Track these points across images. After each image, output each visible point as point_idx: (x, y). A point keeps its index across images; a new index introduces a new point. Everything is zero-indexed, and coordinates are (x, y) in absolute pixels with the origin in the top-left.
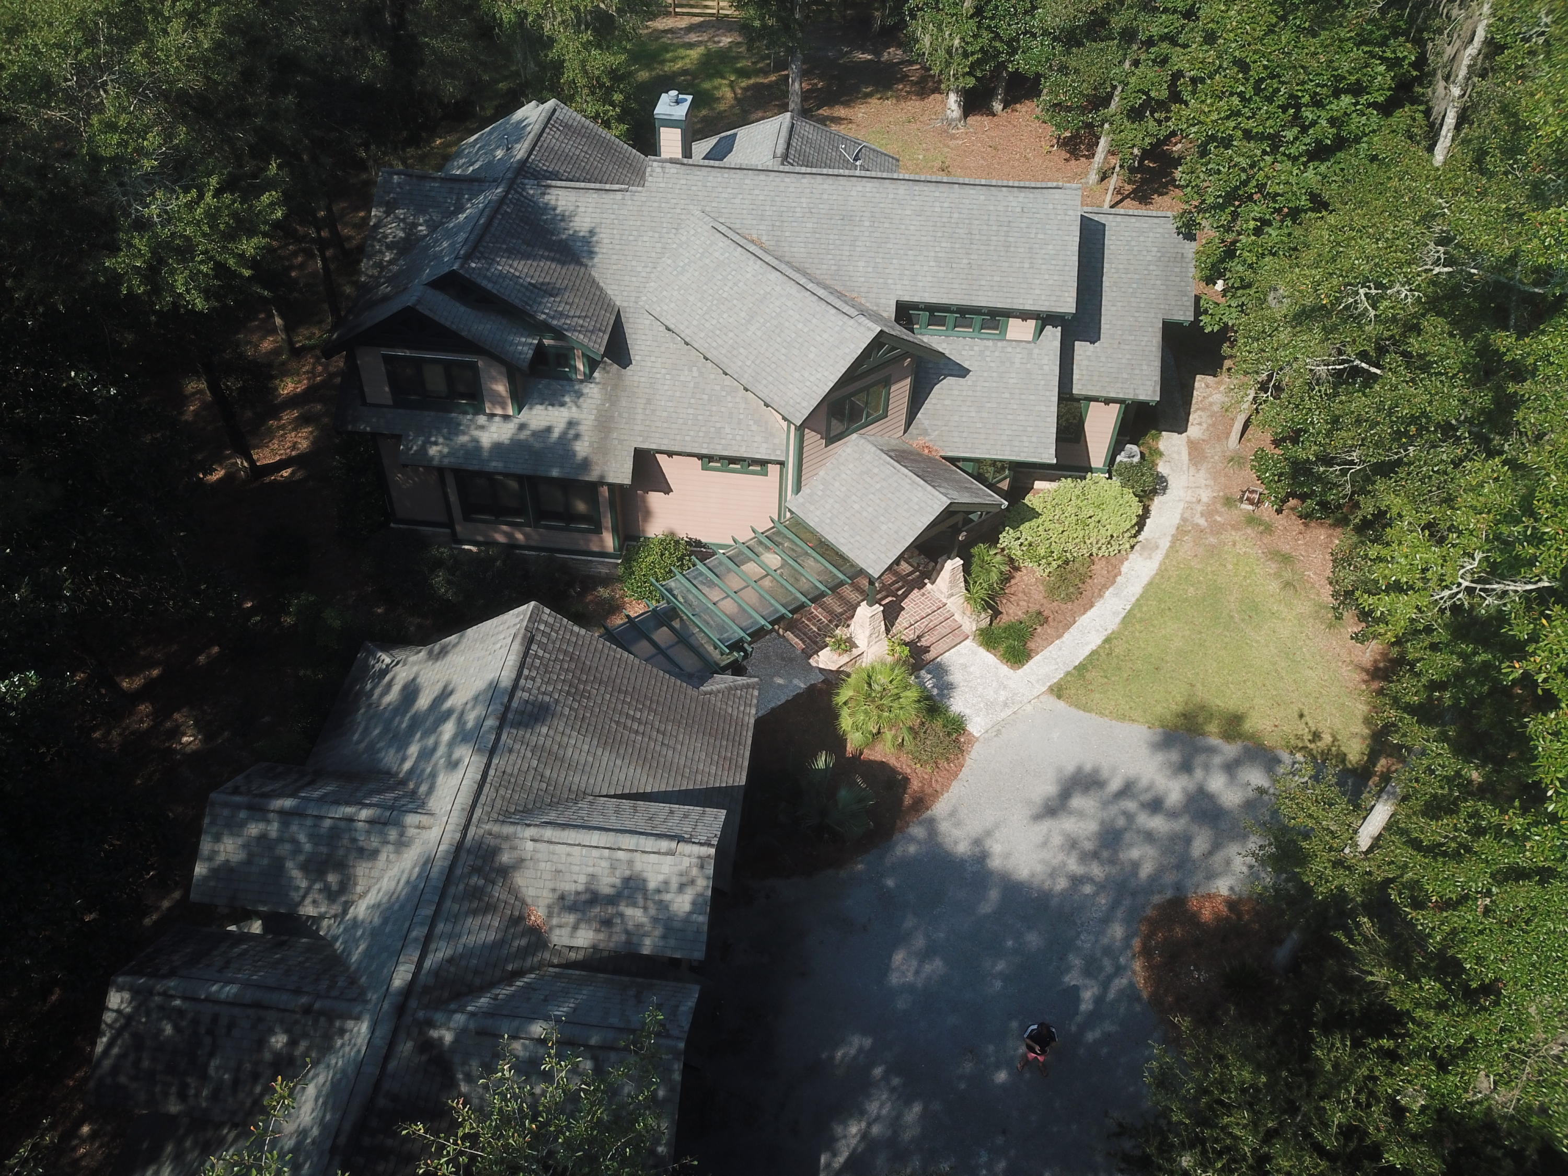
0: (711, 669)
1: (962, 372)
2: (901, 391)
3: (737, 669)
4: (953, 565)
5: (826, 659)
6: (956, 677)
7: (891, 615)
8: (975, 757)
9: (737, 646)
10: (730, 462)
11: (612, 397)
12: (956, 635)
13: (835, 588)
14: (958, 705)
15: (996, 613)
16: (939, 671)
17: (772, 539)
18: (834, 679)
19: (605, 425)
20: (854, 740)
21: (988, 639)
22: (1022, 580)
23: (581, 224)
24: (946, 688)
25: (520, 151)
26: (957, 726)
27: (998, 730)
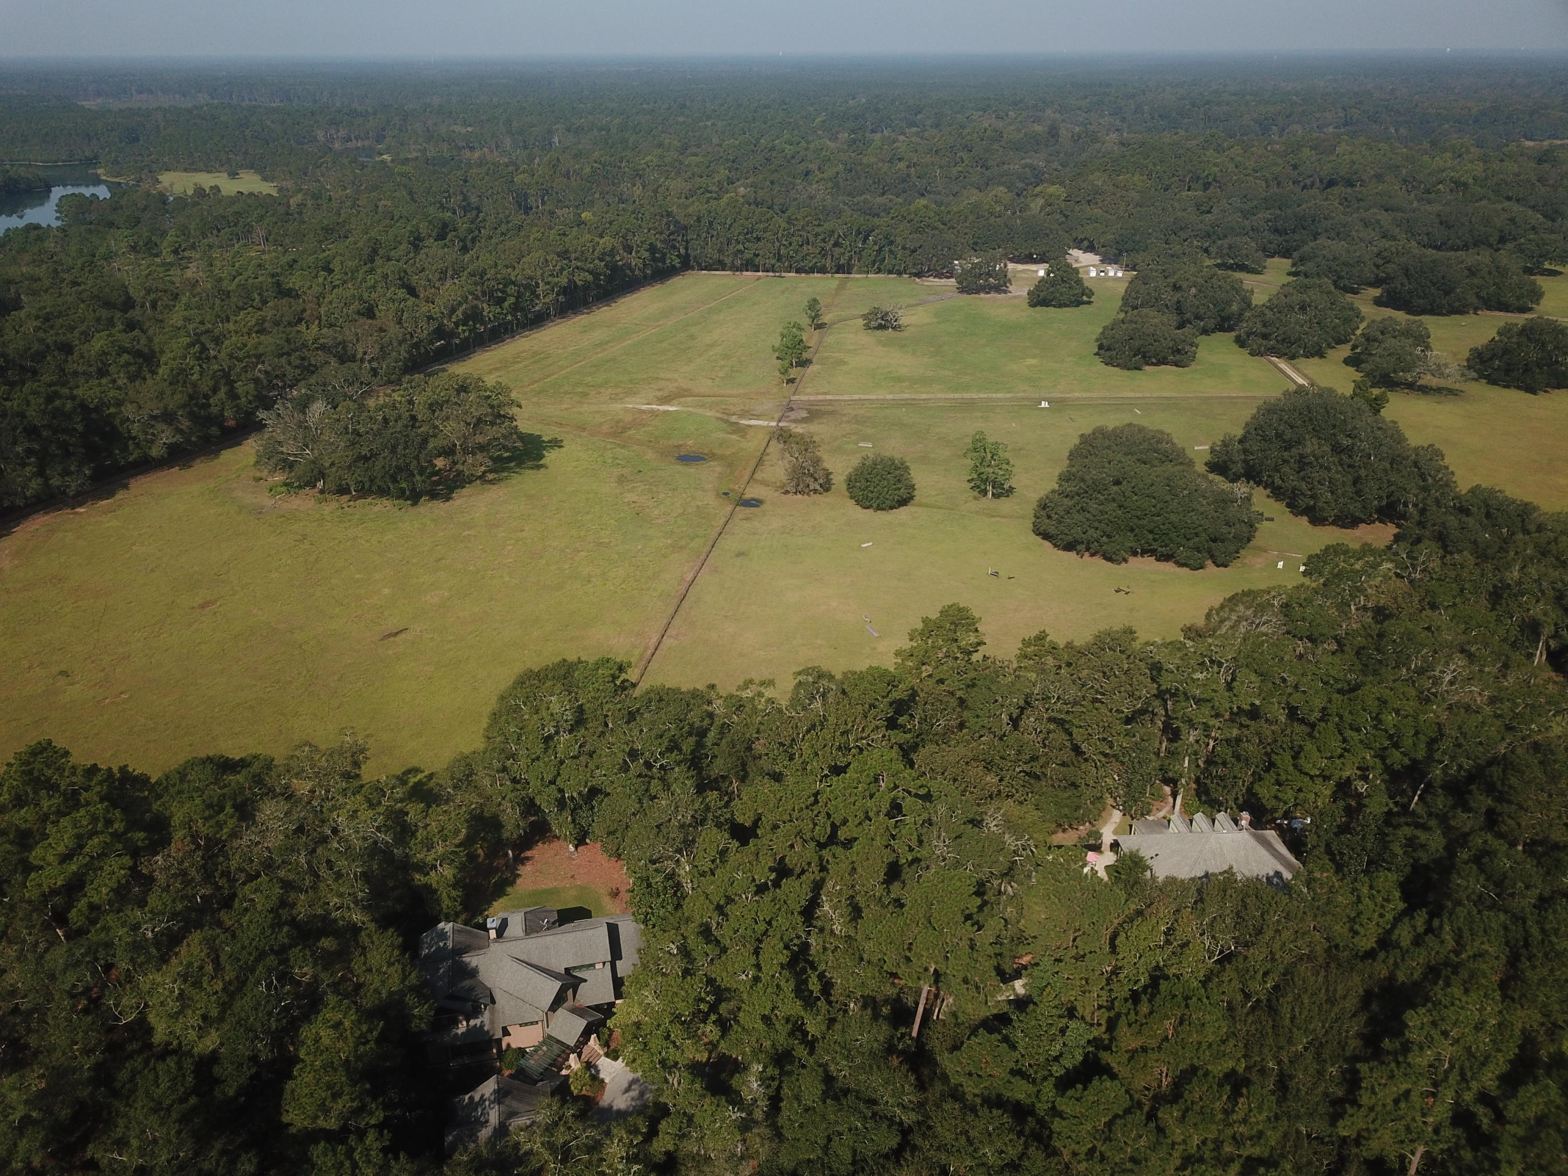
0: (537, 1082)
1: (585, 981)
2: (570, 992)
3: (542, 1080)
4: (594, 1036)
5: (564, 1072)
6: (600, 1067)
7: (579, 1056)
8: (608, 1088)
9: (541, 1074)
10: (526, 1024)
11: (492, 1013)
12: (599, 1056)
13: (563, 1052)
14: (602, 1076)
15: (609, 1047)
16: (595, 1067)
17: (544, 1043)
18: (567, 1077)
19: (492, 1022)
20: (576, 1092)
21: (607, 1055)
22: (615, 1035)
23: (473, 964)
24: (598, 1071)
25: (450, 944)
26: (602, 1081)
27: (613, 1080)
